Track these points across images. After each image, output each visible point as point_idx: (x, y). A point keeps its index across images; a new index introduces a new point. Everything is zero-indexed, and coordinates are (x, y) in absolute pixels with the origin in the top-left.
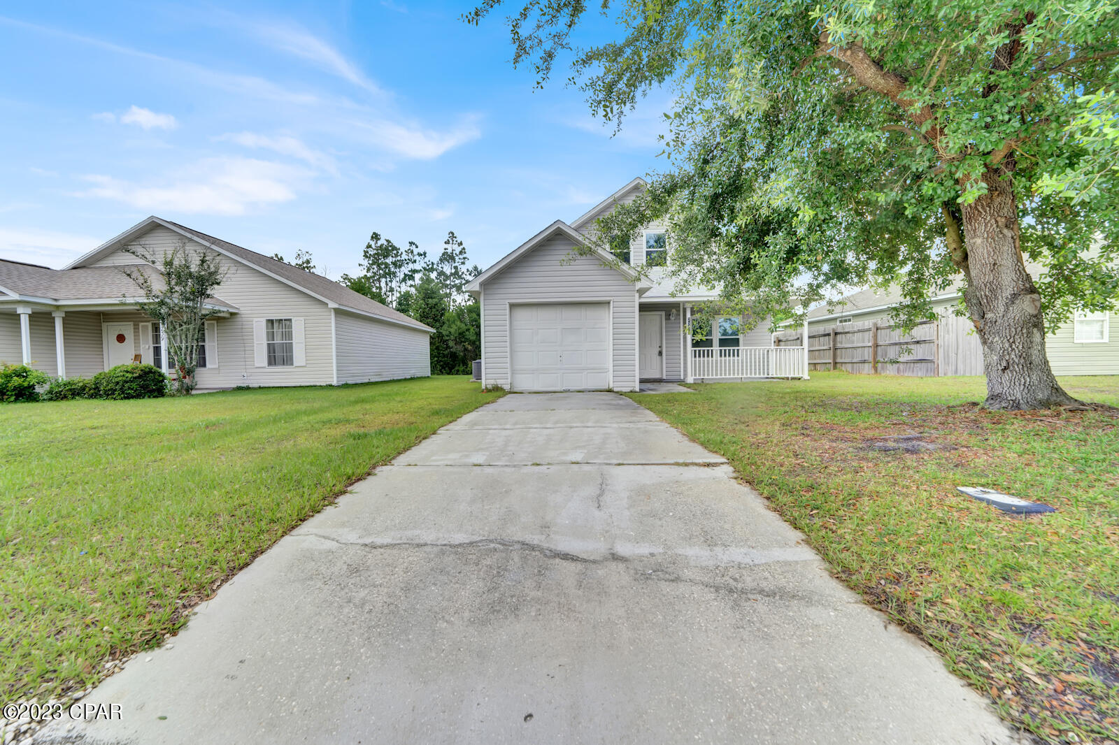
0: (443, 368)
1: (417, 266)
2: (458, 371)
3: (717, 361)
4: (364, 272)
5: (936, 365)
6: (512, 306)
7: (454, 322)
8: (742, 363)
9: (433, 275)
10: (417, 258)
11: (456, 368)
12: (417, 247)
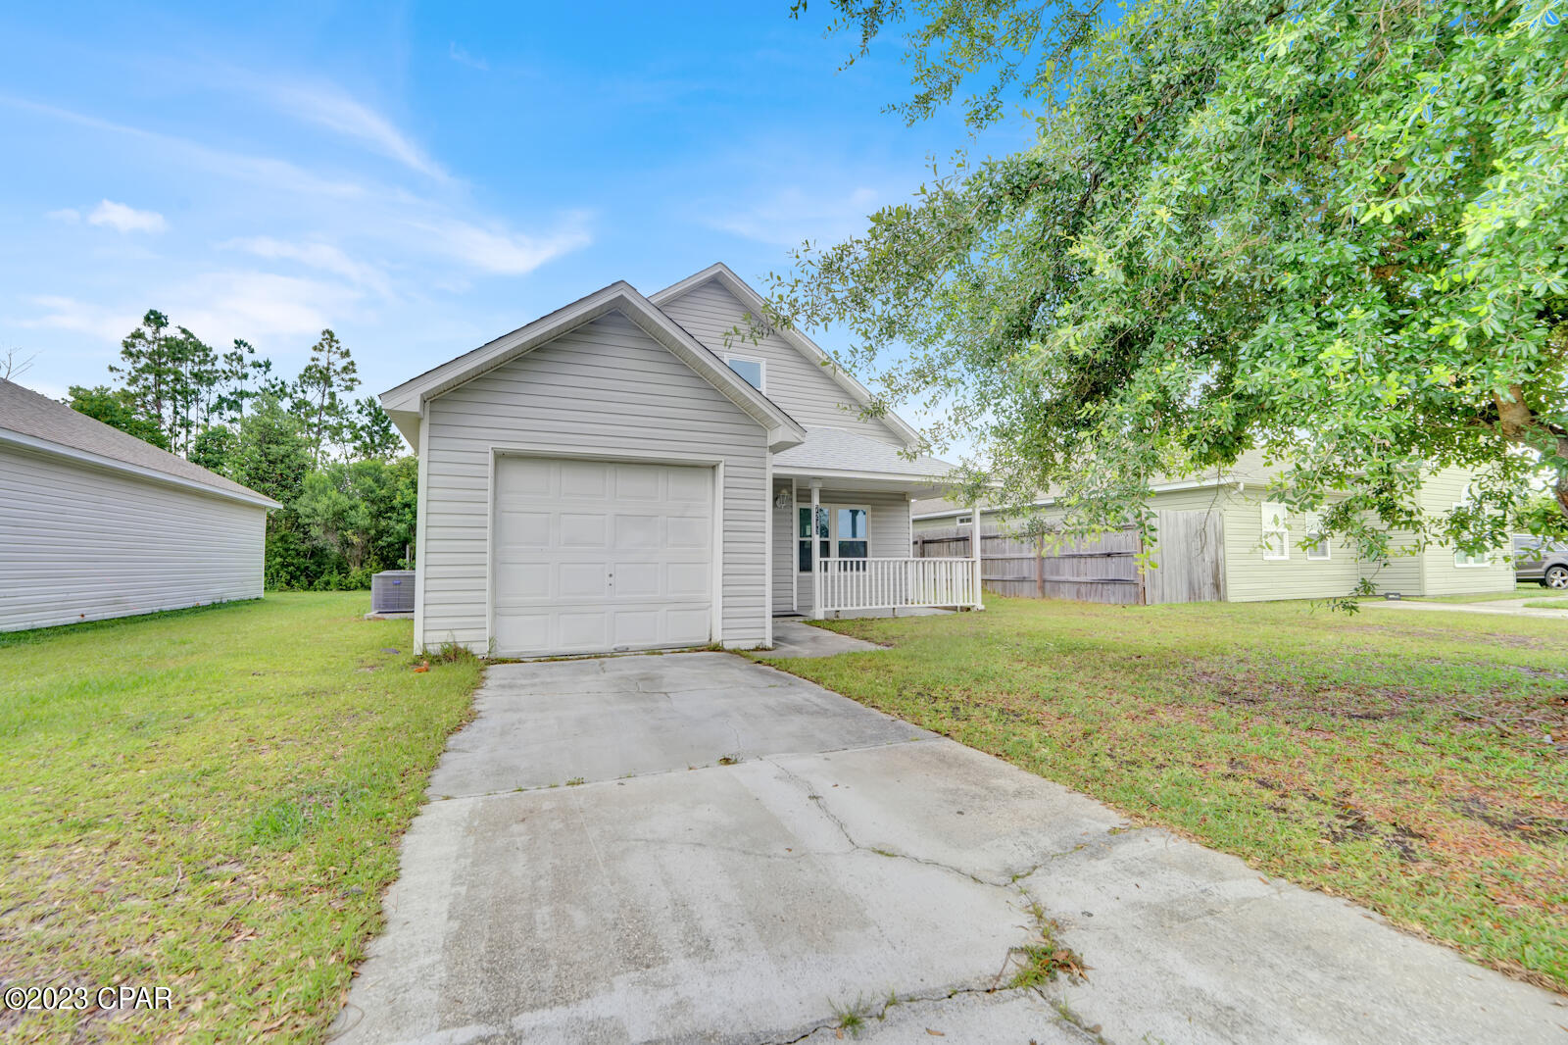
0: (293, 577)
1: (249, 386)
2: (328, 583)
3: (833, 577)
4: (123, 384)
5: (1140, 589)
6: (501, 457)
7: (324, 491)
8: (871, 580)
9: (285, 405)
10: (251, 371)
11: (325, 578)
12: (252, 352)
